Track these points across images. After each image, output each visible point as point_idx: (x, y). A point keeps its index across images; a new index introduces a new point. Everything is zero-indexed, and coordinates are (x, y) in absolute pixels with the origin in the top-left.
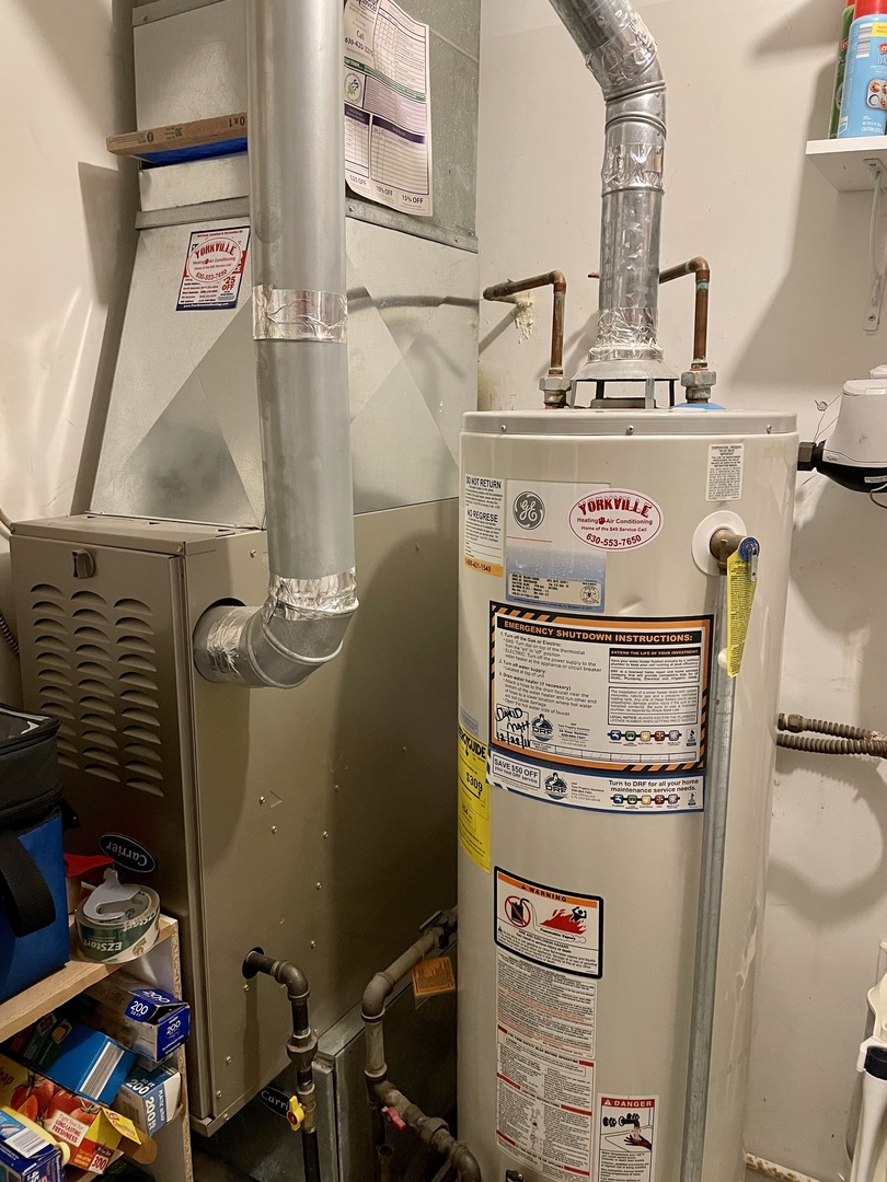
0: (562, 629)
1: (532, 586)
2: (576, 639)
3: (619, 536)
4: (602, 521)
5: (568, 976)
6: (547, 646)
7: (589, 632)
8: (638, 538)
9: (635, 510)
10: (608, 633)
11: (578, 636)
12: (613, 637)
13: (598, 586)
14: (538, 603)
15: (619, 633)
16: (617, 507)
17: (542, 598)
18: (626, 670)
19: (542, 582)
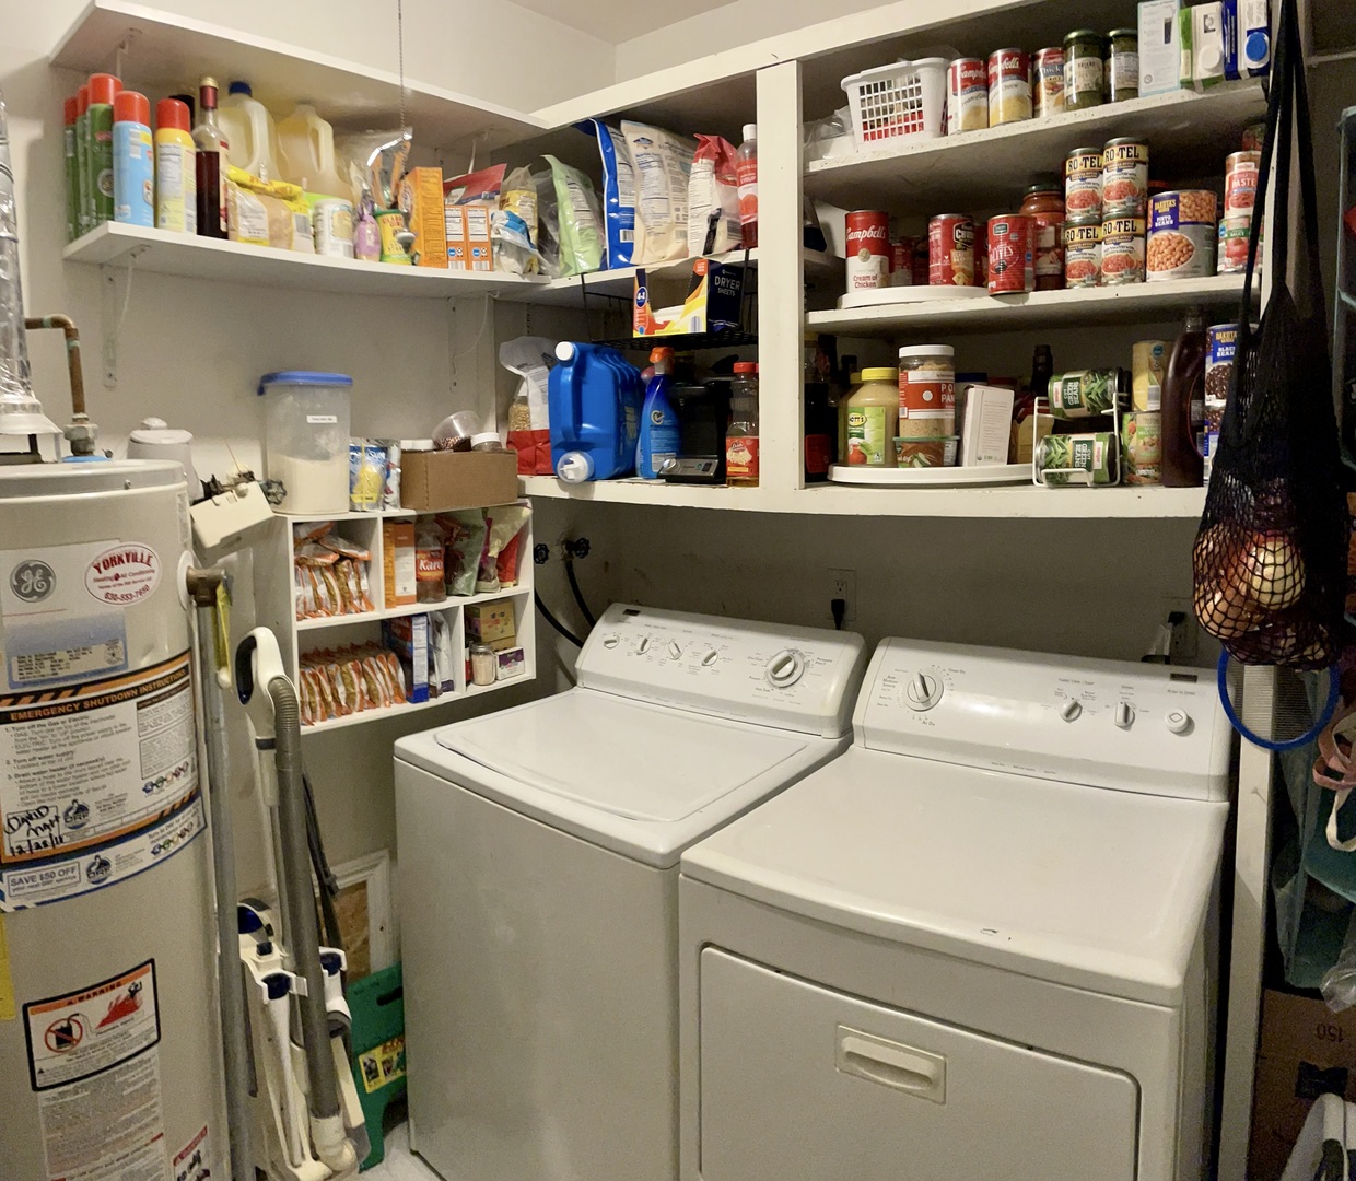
0: (88, 699)
1: (48, 663)
2: (106, 705)
3: (132, 589)
4: (117, 577)
5: (130, 1063)
6: (73, 723)
7: (116, 693)
8: (146, 588)
9: (142, 561)
10: (133, 688)
11: (107, 701)
12: (138, 691)
13: (120, 644)
14: (58, 680)
15: (141, 686)
16: (128, 561)
17: (61, 674)
18: (150, 721)
19: (61, 655)
